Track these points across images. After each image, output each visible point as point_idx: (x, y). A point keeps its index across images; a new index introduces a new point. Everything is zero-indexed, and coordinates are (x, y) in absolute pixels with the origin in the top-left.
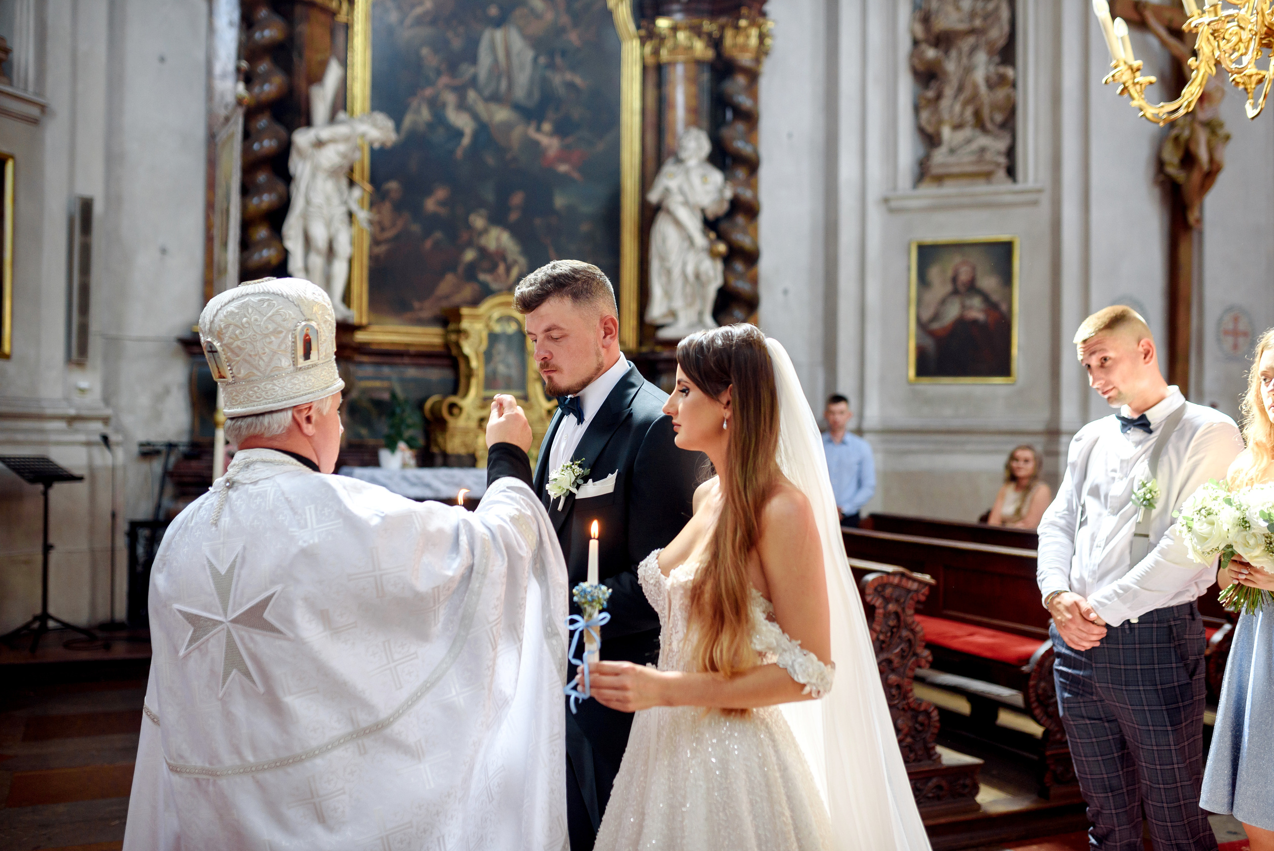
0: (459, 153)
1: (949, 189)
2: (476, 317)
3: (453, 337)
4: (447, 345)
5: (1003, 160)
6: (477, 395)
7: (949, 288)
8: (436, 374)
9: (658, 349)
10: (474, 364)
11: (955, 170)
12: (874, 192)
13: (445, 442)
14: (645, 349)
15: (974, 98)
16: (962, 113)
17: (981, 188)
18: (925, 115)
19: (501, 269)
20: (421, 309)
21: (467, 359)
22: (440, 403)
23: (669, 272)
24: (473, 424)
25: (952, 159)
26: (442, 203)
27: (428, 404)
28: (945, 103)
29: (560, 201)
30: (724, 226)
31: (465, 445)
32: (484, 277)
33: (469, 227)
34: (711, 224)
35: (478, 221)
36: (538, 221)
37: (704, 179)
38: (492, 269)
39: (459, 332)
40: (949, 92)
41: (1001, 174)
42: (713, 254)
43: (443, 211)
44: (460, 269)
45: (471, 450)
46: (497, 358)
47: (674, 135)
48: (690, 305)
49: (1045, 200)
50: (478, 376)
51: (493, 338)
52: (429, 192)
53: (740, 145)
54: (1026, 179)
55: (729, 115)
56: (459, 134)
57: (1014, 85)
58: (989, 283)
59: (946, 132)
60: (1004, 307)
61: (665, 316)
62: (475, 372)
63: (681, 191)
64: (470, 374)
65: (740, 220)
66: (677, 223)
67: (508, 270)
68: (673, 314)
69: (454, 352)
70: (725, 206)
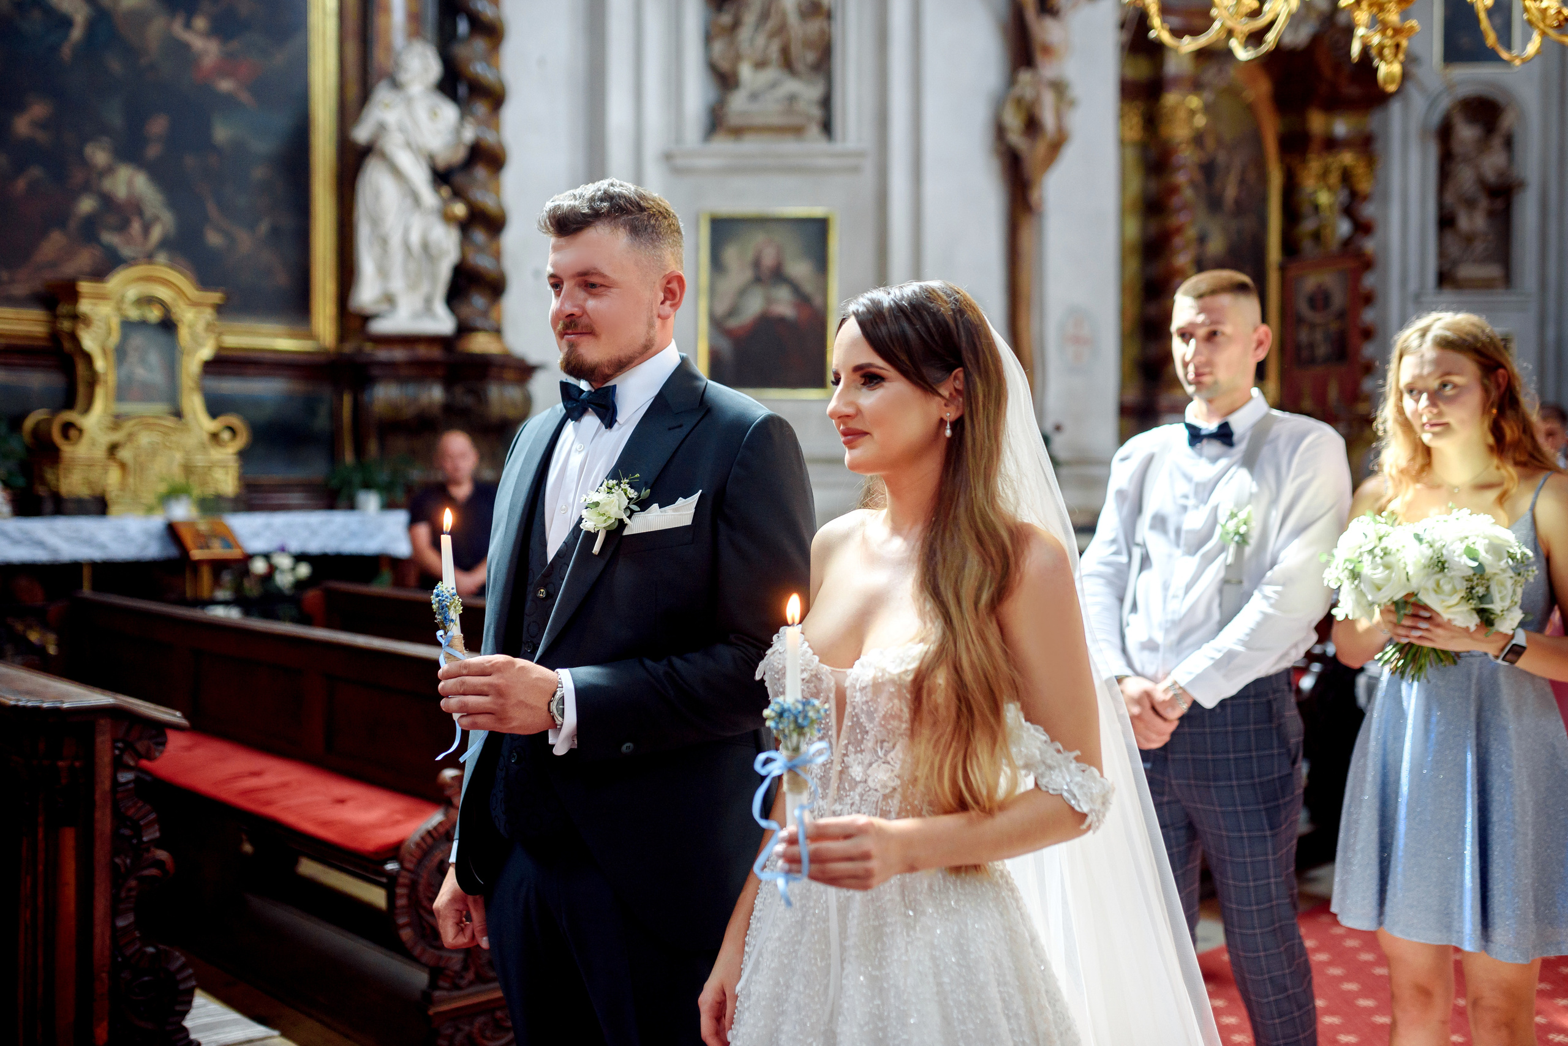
0: (66, 51)
1: (750, 146)
2: (102, 297)
3: (66, 325)
4: (55, 336)
5: (816, 112)
6: (105, 411)
7: (748, 274)
8: (37, 380)
9: (368, 347)
10: (100, 364)
11: (759, 121)
12: (653, 145)
13: (58, 480)
14: (349, 348)
15: (782, 29)
16: (767, 47)
17: (789, 146)
18: (718, 47)
19: (136, 227)
20: (12, 281)
21: (88, 358)
22: (49, 422)
23: (384, 241)
24: (100, 453)
25: (754, 107)
26: (41, 125)
27: (29, 423)
28: (745, 33)
29: (222, 133)
30: (459, 179)
31: (89, 483)
32: (110, 238)
33: (85, 163)
34: (442, 177)
35: (100, 156)
36: (190, 161)
37: (433, 114)
38: (123, 227)
39: (76, 317)
40: (750, 18)
41: (814, 130)
42: (447, 218)
43: (42, 137)
44: (73, 225)
45: (98, 491)
46: (133, 357)
47: (389, 48)
48: (412, 286)
49: (869, 166)
50: (106, 382)
51: (128, 326)
52: (20, 107)
53: (479, 69)
54: (844, 139)
55: (463, 27)
56: (66, 22)
57: (829, 16)
58: (800, 269)
59: (746, 71)
60: (817, 301)
61: (378, 302)
62: (102, 378)
63: (402, 130)
64: (93, 380)
65: (481, 172)
66: (396, 172)
67: (146, 229)
68: (390, 299)
69: (67, 345)
70: (460, 154)
